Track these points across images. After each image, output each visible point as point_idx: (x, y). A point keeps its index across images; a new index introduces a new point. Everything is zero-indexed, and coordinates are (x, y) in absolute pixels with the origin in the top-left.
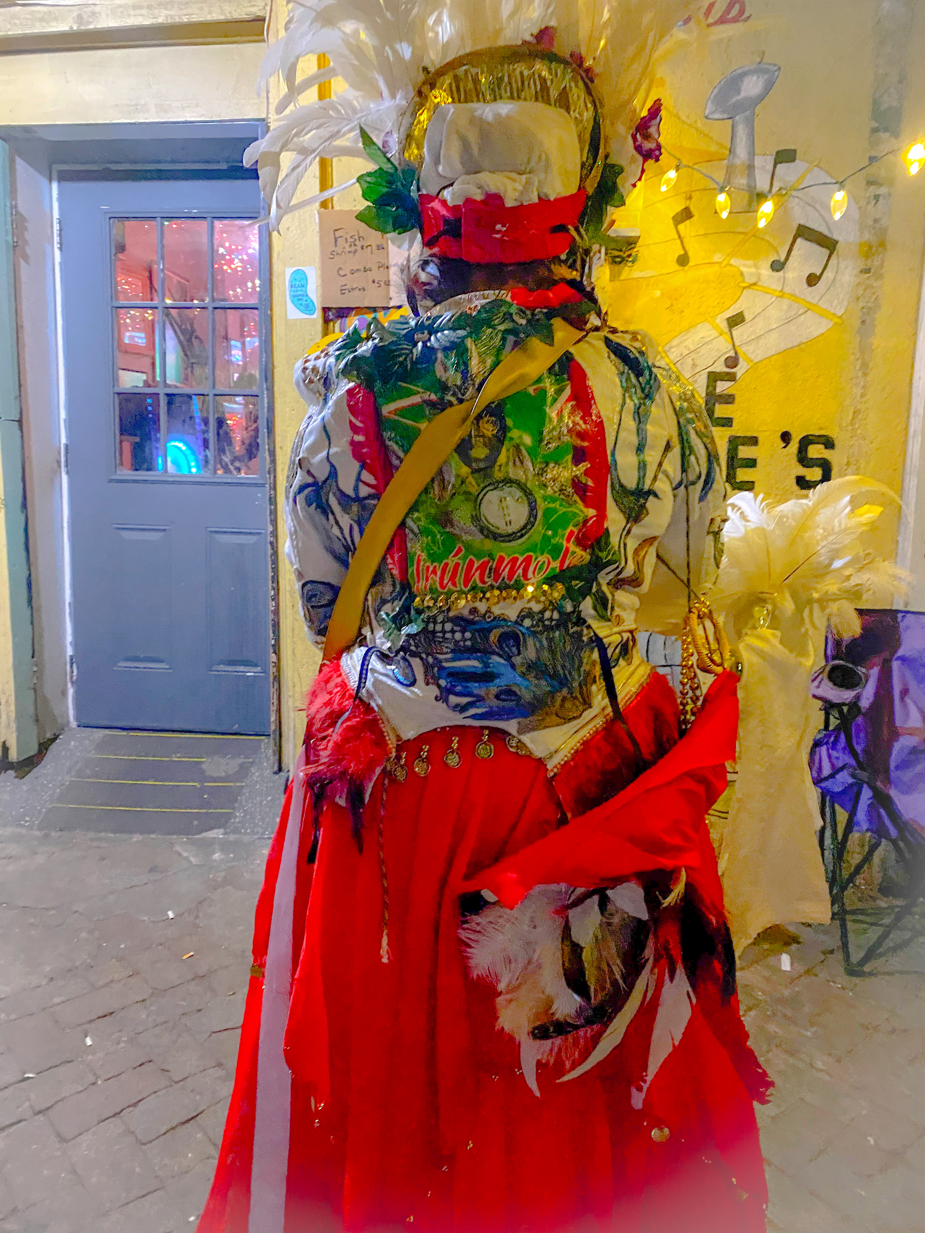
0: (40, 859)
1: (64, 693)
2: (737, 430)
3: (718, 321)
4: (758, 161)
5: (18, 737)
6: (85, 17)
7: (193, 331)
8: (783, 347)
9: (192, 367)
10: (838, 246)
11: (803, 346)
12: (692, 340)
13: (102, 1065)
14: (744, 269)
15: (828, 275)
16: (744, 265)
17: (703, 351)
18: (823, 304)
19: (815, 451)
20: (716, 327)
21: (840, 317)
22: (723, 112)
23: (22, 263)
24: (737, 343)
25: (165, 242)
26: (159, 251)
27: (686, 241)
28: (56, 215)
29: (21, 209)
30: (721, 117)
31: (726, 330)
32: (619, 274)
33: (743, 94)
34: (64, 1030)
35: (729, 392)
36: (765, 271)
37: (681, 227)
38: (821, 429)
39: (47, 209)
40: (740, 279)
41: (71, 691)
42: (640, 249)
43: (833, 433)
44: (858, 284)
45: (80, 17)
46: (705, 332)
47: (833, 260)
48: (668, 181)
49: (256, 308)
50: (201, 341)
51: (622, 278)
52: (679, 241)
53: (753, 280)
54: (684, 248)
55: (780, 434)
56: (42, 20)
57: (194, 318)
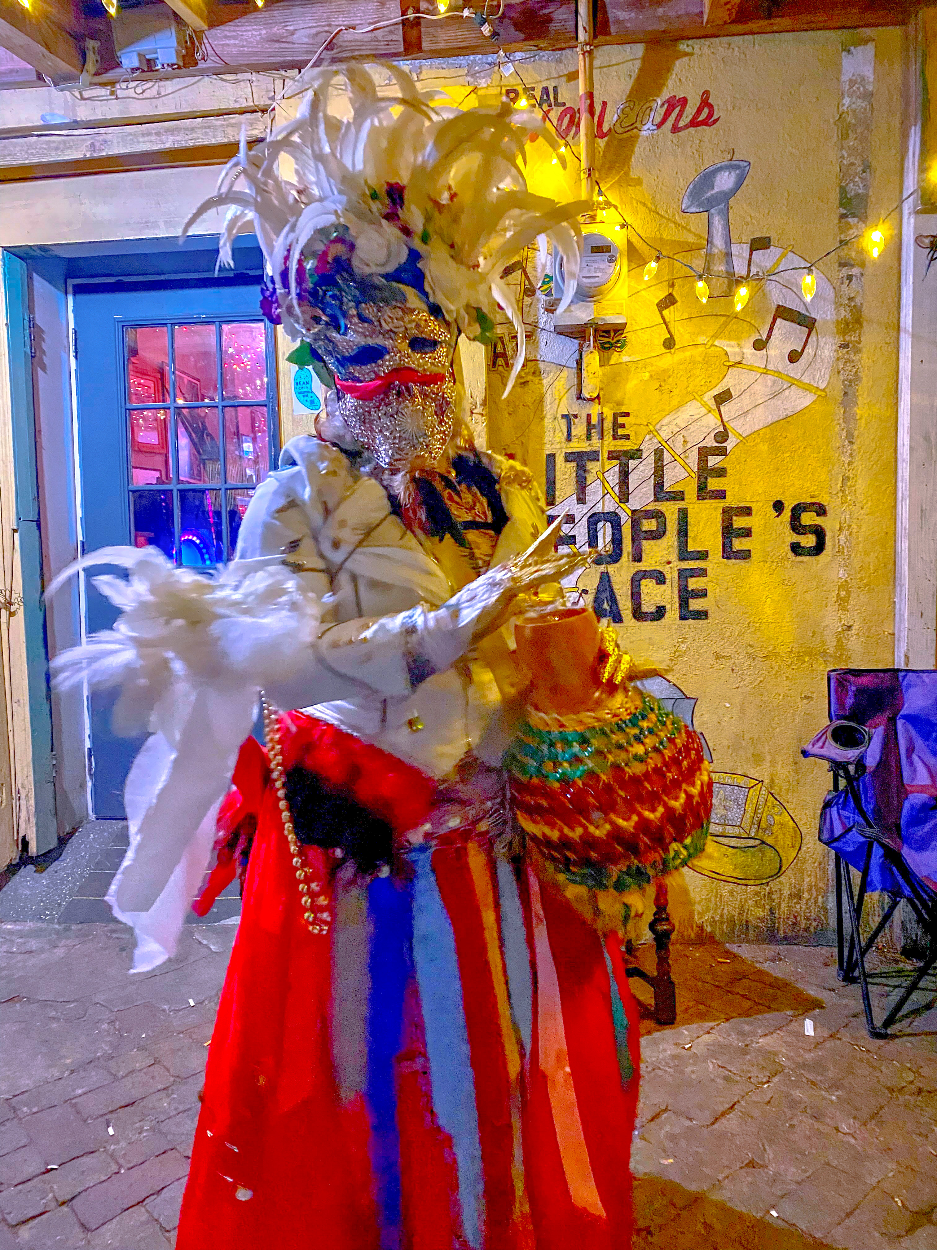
0: (60, 952)
1: (83, 786)
2: (731, 501)
3: (706, 399)
4: (735, 249)
5: (37, 831)
6: (97, 145)
7: (205, 428)
8: (770, 420)
9: (204, 464)
10: (816, 324)
11: (790, 419)
12: (682, 417)
13: (125, 1154)
14: (728, 349)
15: (809, 350)
16: (728, 346)
17: (692, 428)
18: (805, 379)
19: (808, 518)
20: (704, 405)
21: (823, 390)
22: (699, 206)
23: (40, 372)
24: (725, 419)
25: (175, 346)
26: (170, 355)
27: (671, 326)
28: (72, 326)
29: (38, 322)
30: (698, 210)
31: (715, 407)
32: (609, 359)
33: (716, 190)
34: (85, 1121)
35: (721, 465)
36: (749, 350)
37: (666, 312)
38: (812, 497)
39: (64, 322)
40: (726, 359)
41: (89, 784)
42: (629, 335)
43: (824, 499)
44: (838, 359)
45: (92, 145)
46: (693, 409)
47: (813, 337)
48: (649, 272)
49: (265, 406)
50: (213, 439)
51: (612, 362)
52: (664, 326)
53: (738, 359)
54: (669, 332)
55: (772, 503)
56: (57, 149)
57: (205, 417)
